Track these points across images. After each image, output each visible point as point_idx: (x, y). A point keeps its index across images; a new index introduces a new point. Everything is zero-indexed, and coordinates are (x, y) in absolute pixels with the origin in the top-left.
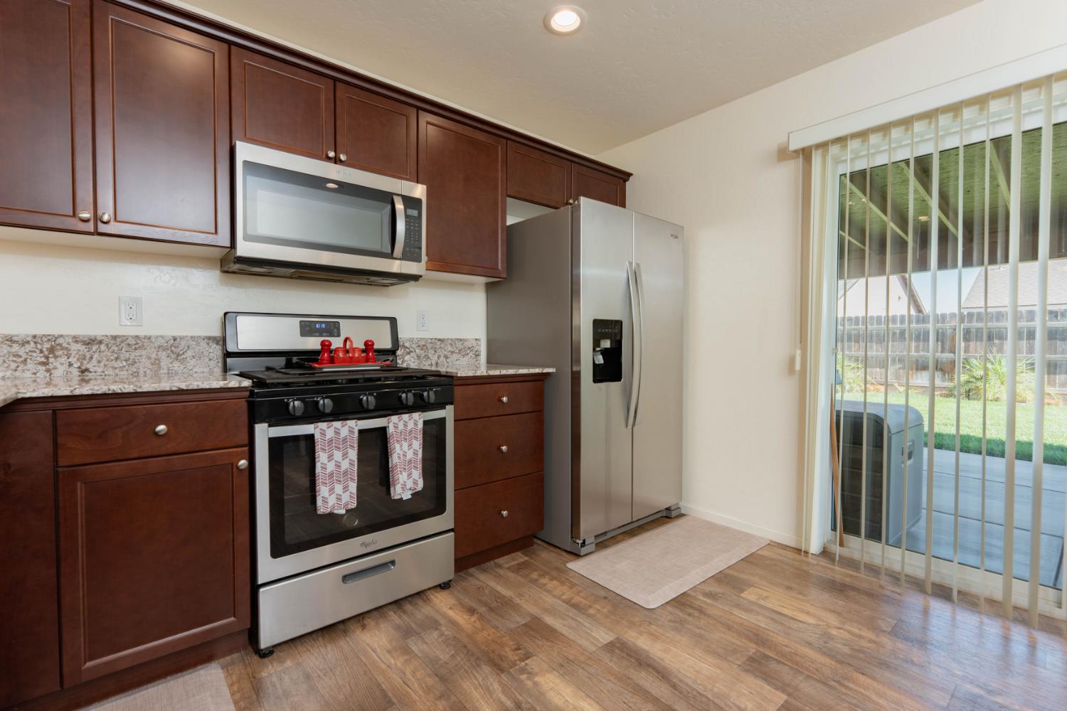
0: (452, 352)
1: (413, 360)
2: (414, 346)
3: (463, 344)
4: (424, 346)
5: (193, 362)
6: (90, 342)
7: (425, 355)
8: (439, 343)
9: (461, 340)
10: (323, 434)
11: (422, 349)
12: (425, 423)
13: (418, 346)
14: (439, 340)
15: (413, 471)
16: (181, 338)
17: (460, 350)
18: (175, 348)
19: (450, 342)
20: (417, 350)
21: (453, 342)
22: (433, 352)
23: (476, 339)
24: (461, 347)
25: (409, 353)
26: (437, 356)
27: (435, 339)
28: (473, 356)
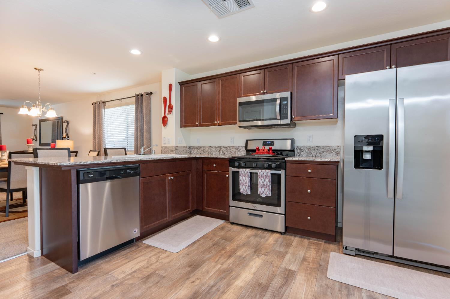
0: (324, 152)
1: (304, 154)
2: (305, 149)
3: (329, 148)
4: (309, 149)
5: (242, 152)
6: (225, 147)
7: (310, 153)
8: (316, 148)
9: (328, 146)
10: (241, 172)
11: (308, 150)
12: (272, 174)
13: (307, 149)
14: (317, 146)
15: (266, 189)
16: (240, 147)
17: (328, 151)
18: (238, 148)
19: (322, 147)
20: (306, 151)
21: (324, 147)
22: (314, 151)
23: (337, 146)
24: (329, 149)
25: (302, 152)
26: (315, 153)
27: (315, 146)
28: (335, 154)
